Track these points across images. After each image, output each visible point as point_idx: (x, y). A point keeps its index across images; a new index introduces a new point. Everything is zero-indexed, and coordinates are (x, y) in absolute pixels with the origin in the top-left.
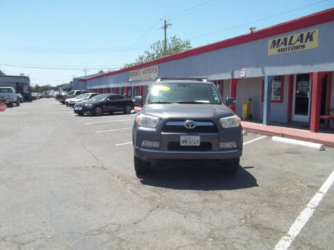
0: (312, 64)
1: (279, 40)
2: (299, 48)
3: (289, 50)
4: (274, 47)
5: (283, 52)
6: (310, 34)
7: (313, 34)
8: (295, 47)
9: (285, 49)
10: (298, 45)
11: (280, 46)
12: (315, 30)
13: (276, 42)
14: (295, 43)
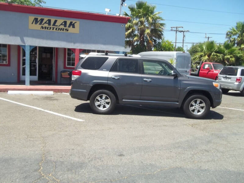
0: (74, 43)
1: (42, 20)
2: (63, 30)
3: (53, 29)
4: (36, 23)
5: (46, 30)
6: (73, 23)
7: (75, 24)
8: (59, 29)
9: (49, 28)
10: (61, 28)
11: (43, 25)
12: (76, 22)
13: (38, 20)
14: (59, 26)
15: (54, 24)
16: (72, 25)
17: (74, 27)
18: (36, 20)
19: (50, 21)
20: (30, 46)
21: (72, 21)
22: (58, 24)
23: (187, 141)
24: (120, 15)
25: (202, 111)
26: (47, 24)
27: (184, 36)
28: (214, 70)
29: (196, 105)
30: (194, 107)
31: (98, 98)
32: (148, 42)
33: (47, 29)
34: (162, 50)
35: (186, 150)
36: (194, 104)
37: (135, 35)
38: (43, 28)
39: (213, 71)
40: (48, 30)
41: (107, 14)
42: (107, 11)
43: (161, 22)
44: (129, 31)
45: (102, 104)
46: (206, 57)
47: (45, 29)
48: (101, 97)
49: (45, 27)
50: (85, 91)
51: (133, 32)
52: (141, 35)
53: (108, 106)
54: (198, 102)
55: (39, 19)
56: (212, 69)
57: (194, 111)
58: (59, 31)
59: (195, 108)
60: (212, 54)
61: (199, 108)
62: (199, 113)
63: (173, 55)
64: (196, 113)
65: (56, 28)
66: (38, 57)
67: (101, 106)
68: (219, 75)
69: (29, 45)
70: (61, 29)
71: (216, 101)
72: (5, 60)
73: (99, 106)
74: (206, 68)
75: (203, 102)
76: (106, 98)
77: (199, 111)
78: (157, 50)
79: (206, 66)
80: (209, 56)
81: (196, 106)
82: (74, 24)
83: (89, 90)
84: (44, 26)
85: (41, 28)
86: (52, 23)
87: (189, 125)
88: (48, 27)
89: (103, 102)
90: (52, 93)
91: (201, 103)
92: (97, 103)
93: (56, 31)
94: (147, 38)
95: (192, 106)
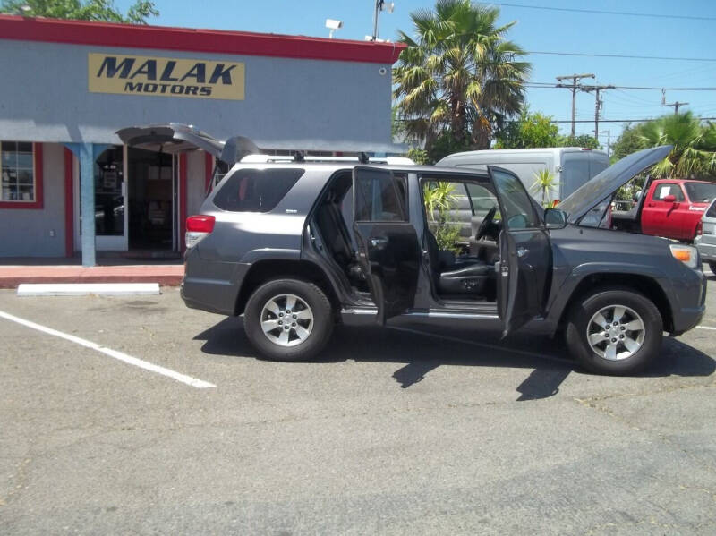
1: (129, 63)
2: (194, 93)
3: (163, 90)
4: (110, 74)
5: (142, 92)
6: (224, 70)
7: (231, 71)
8: (182, 88)
9: (151, 88)
10: (189, 85)
11: (132, 77)
12: (234, 64)
13: (118, 64)
14: (182, 80)
15: (166, 75)
16: (223, 75)
17: (227, 81)
18: (110, 65)
19: (152, 65)
20: (95, 145)
21: (221, 63)
22: (177, 72)
23: (561, 470)
24: (374, 38)
25: (634, 347)
26: (145, 76)
27: (599, 103)
28: (690, 203)
29: (612, 325)
30: (603, 333)
31: (271, 305)
32: (477, 124)
33: (146, 90)
34: (520, 146)
35: (548, 515)
36: (604, 324)
37: (436, 104)
38: (132, 89)
39: (687, 208)
40: (147, 93)
41: (331, 37)
42: (331, 29)
43: (518, 59)
44: (416, 91)
45: (286, 327)
46: (667, 163)
47: (139, 90)
48: (282, 303)
49: (140, 85)
50: (228, 283)
51: (428, 91)
52: (454, 102)
53: (304, 334)
54: (618, 316)
55: (120, 59)
56: (683, 199)
57: (603, 346)
58: (183, 95)
59: (607, 335)
60: (686, 153)
61: (622, 336)
62: (623, 356)
63: (551, 159)
64: (610, 354)
65: (174, 87)
66: (126, 178)
67: (281, 334)
68: (705, 218)
69: (90, 141)
70: (189, 88)
71: (683, 310)
72: (29, 189)
73: (276, 332)
74: (662, 196)
75: (636, 314)
76: (299, 307)
77: (621, 348)
78: (505, 147)
79: (665, 192)
80: (675, 159)
81: (614, 331)
82: (228, 71)
83: (239, 282)
84: (135, 82)
85: (126, 89)
86: (160, 70)
87: (582, 399)
88: (147, 86)
89: (288, 320)
90: (154, 287)
91: (628, 318)
92: (268, 325)
93: (173, 95)
94: (473, 110)
95: (596, 328)
